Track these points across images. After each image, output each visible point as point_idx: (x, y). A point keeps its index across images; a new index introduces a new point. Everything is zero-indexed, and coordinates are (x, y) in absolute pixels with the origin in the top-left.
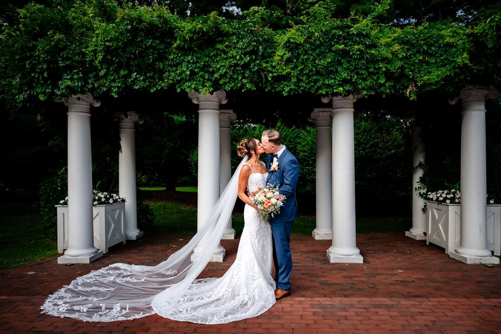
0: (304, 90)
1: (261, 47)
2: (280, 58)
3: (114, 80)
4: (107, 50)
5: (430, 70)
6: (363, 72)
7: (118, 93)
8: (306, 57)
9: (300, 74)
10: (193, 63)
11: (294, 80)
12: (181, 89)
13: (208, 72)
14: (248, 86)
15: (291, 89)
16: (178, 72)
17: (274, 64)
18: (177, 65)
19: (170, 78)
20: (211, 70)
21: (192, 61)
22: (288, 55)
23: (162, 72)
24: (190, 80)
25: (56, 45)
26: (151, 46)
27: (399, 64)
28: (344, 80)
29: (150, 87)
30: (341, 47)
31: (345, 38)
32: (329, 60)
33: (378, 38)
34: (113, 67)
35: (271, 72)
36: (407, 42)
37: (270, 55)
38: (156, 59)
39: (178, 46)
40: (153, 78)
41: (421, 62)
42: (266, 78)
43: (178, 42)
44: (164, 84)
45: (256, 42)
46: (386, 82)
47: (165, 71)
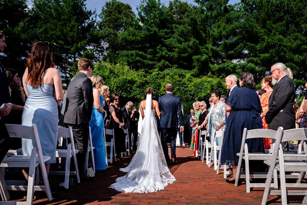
1: (157, 87)
4: (117, 87)
5: (202, 93)
6: (184, 94)
13: (143, 93)
17: (161, 91)
18: (135, 91)
20: (144, 92)
21: (139, 90)
24: (138, 95)
26: (129, 86)
27: (193, 92)
28: (179, 96)
29: (128, 96)
30: (178, 88)
31: (179, 85)
32: (175, 90)
33: (189, 84)
34: (118, 91)
35: (160, 93)
36: (196, 86)
37: (160, 89)
38: (130, 89)
39: (136, 86)
40: (129, 94)
41: (199, 91)
42: (159, 95)
43: (136, 85)
44: (132, 95)
45: (156, 85)
46: (190, 96)
47: (132, 92)
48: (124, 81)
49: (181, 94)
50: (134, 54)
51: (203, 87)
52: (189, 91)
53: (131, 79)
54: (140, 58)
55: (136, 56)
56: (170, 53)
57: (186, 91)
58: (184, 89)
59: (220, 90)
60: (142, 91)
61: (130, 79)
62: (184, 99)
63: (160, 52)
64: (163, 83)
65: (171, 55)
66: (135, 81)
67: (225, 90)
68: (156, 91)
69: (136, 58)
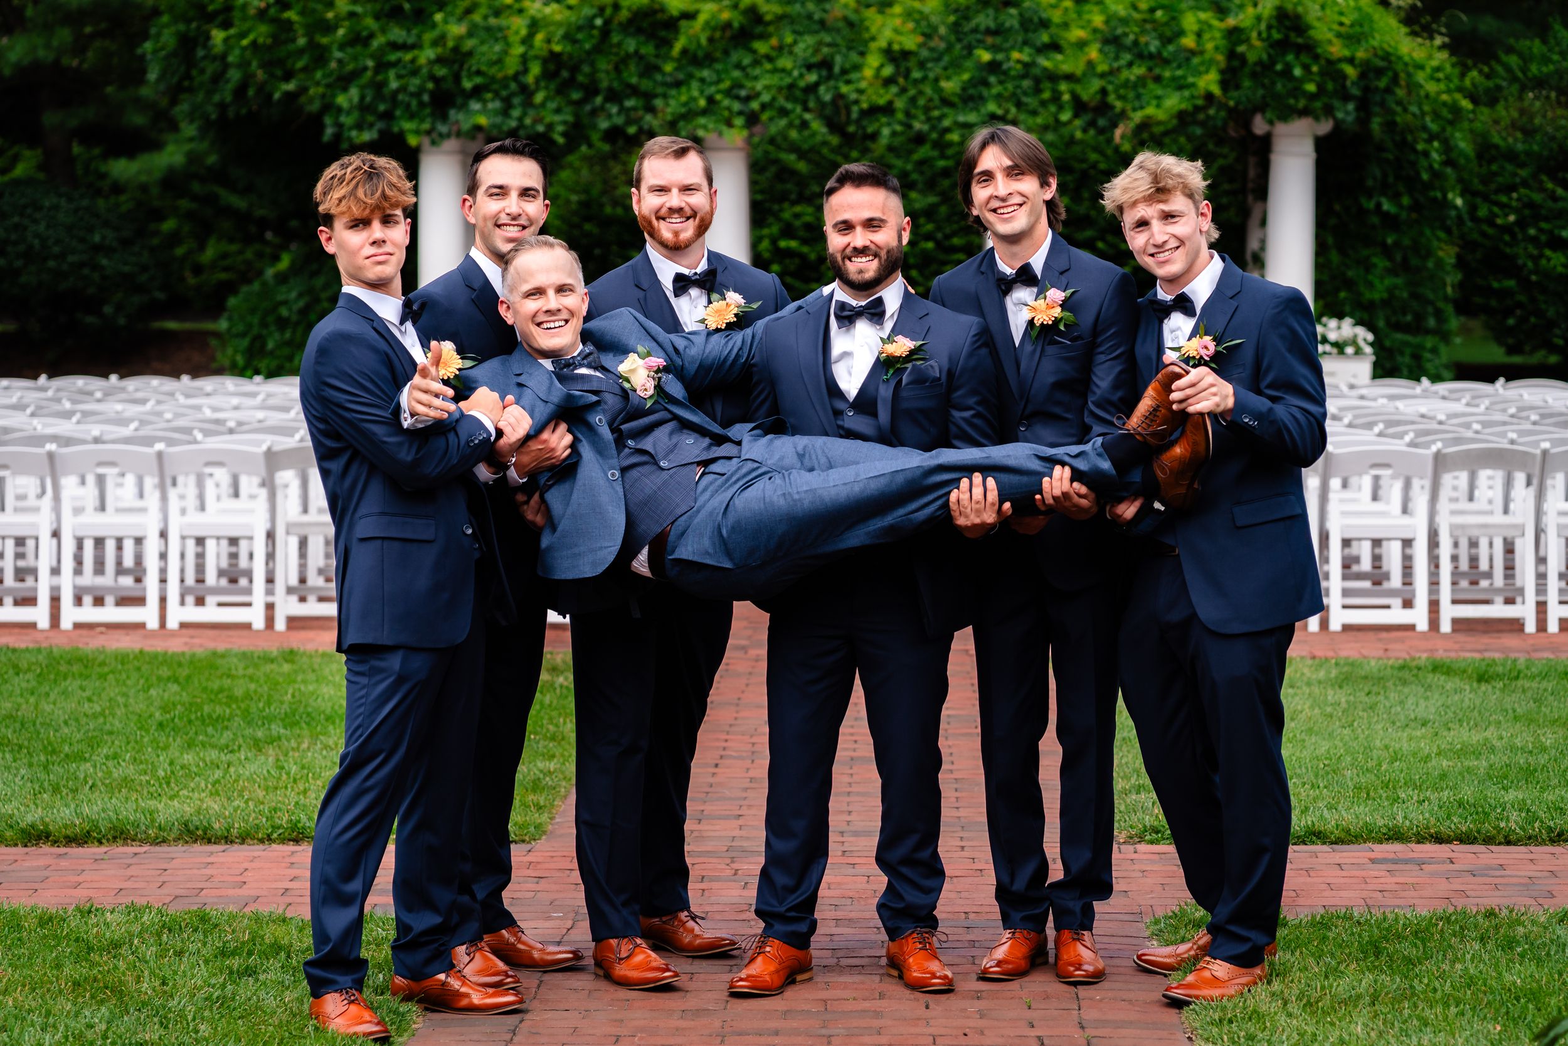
1: (839, 56)
2: (873, 71)
3: (557, 111)
4: (551, 58)
5: (1159, 92)
6: (1030, 101)
10: (712, 82)
11: (899, 115)
13: (737, 98)
15: (894, 132)
16: (683, 98)
17: (862, 84)
18: (678, 84)
19: (670, 110)
20: (743, 93)
21: (710, 79)
22: (888, 71)
23: (651, 97)
24: (704, 114)
26: (635, 53)
27: (1096, 84)
29: (628, 124)
30: (987, 56)
32: (965, 77)
33: (1066, 25)
34: (555, 86)
35: (857, 101)
36: (1116, 40)
37: (856, 69)
39: (684, 51)
41: (1141, 80)
42: (848, 111)
43: (683, 42)
45: (830, 44)
48: (599, 21)
52: (1070, 77)
57: (1044, 79)
58: (1030, 64)
66: (679, 16)
67: (1330, 62)
68: (833, 82)
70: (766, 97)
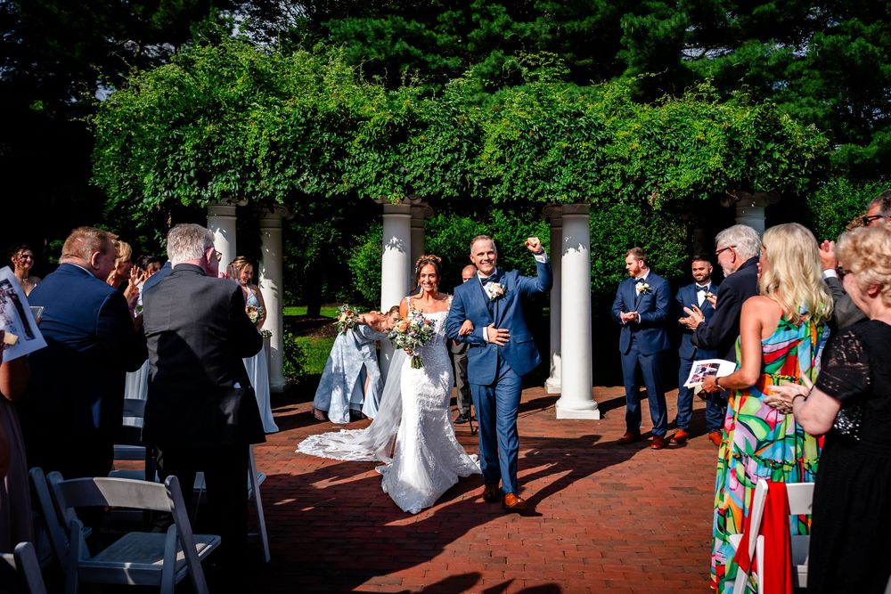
0: (519, 197)
1: (465, 144)
2: (489, 156)
3: (279, 182)
4: (273, 146)
5: (679, 171)
6: (594, 176)
7: (283, 198)
8: (521, 156)
9: (514, 178)
10: (381, 163)
11: (506, 184)
12: (365, 195)
13: (398, 173)
14: (449, 192)
15: (503, 195)
16: (361, 173)
17: (482, 164)
18: (358, 164)
19: (352, 181)
20: (402, 170)
21: (379, 161)
22: (499, 154)
23: (340, 172)
24: (375, 184)
25: (209, 139)
26: (328, 142)
27: (637, 165)
28: (569, 186)
29: (325, 191)
30: (565, 145)
31: (571, 132)
32: (551, 160)
33: (615, 129)
34: (278, 165)
35: (477, 175)
36: (650, 137)
37: (477, 153)
38: (333, 158)
39: (362, 142)
40: (330, 180)
41: (667, 162)
42: (472, 181)
43: (361, 136)
44: (343, 188)
45: (460, 137)
46: (623, 186)
47: (345, 172)
48: (303, 120)
49: (580, 174)
50: (386, 31)
51: (683, 139)
52: (621, 160)
53: (340, 106)
54: (410, 45)
55: (395, 39)
56: (523, 25)
57: (603, 162)
58: (593, 151)
59: (772, 150)
60: (395, 166)
61: (332, 106)
62: (596, 200)
63: (484, 23)
64: (493, 126)
65: (522, 31)
66: (360, 118)
68: (461, 162)
69: (393, 45)
70: (416, 173)
